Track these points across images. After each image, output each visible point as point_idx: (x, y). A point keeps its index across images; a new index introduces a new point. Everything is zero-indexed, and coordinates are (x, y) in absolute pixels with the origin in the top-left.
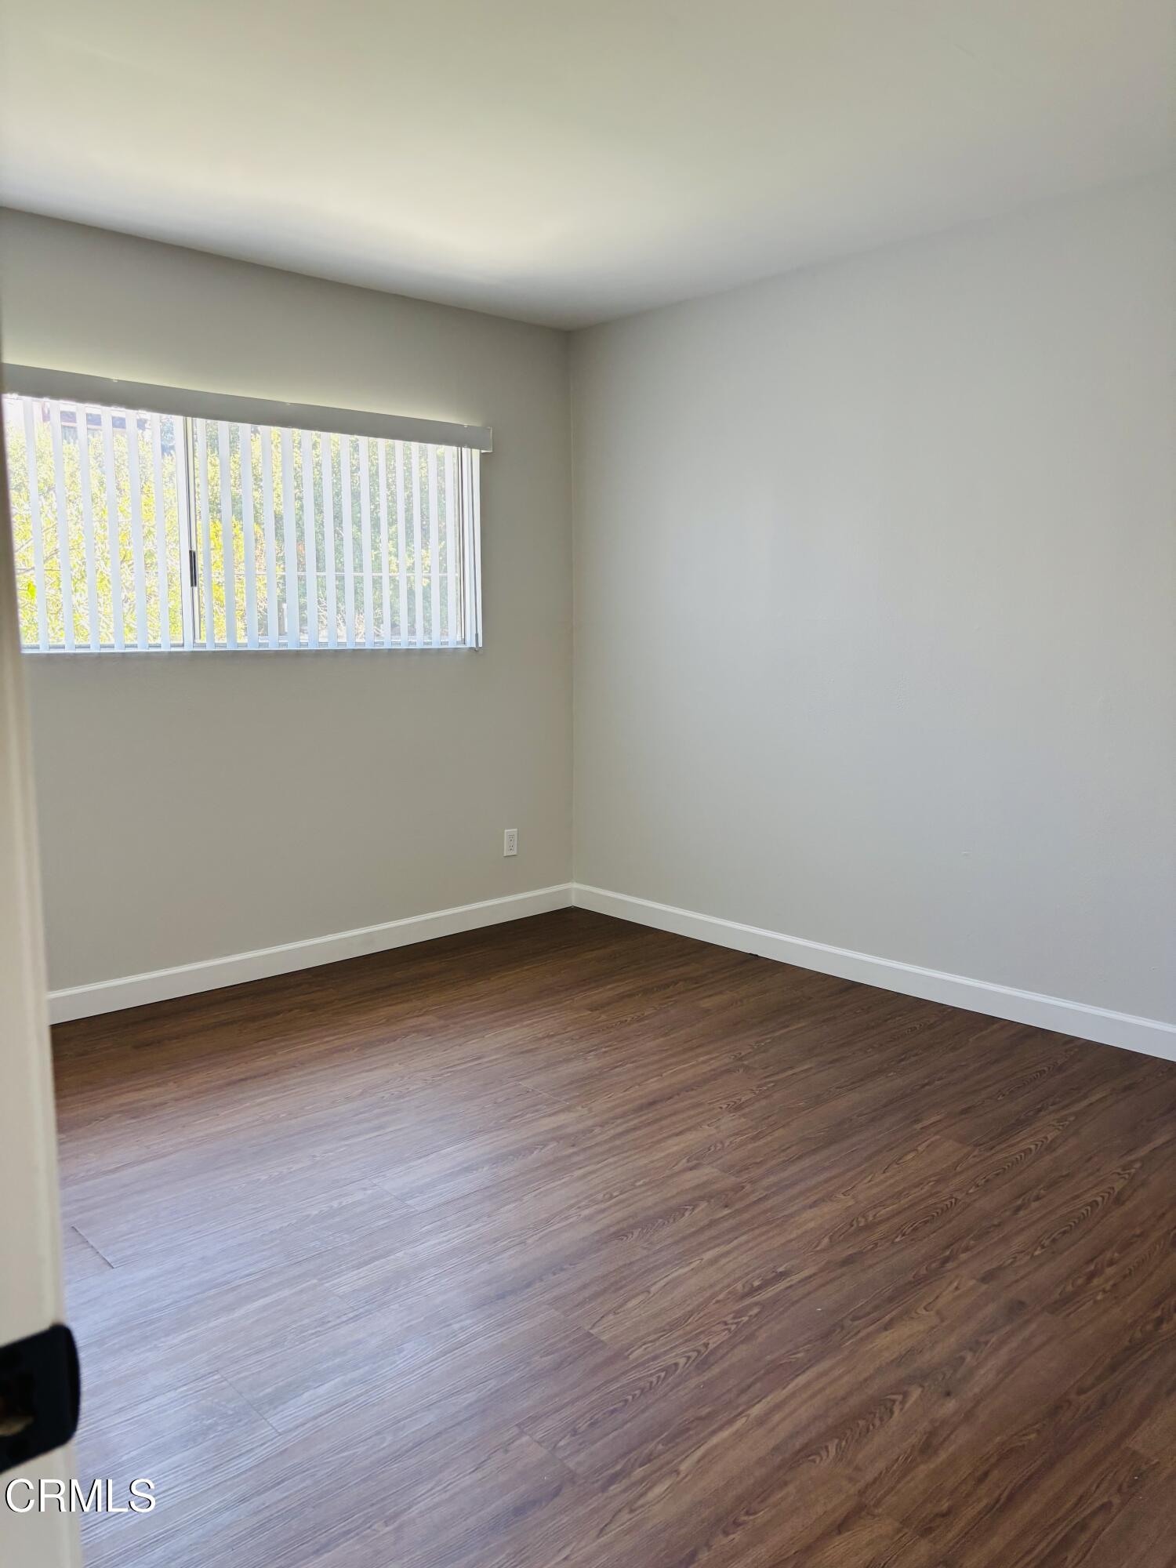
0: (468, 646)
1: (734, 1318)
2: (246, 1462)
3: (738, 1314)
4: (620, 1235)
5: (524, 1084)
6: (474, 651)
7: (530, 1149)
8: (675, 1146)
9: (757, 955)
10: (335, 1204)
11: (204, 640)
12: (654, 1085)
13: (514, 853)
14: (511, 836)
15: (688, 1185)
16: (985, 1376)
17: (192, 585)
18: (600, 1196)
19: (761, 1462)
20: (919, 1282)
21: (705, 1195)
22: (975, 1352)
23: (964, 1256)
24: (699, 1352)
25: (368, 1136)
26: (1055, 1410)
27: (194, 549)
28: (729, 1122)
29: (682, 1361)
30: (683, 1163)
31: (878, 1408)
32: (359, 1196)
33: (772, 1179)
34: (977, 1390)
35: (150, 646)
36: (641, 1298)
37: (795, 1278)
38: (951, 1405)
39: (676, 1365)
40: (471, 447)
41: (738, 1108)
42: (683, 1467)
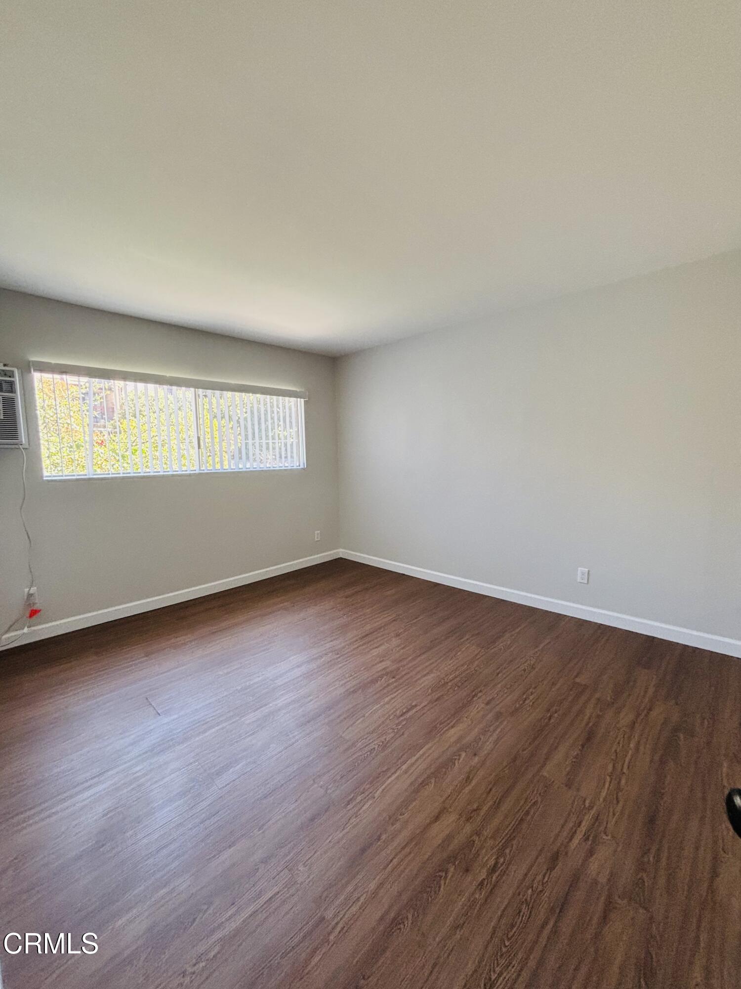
0: (301, 467)
1: (396, 726)
2: (205, 803)
3: (397, 725)
4: (354, 692)
5: (321, 629)
6: (303, 469)
7: (321, 657)
8: (375, 652)
9: (404, 574)
10: (248, 684)
11: (204, 468)
12: (368, 627)
13: (319, 539)
14: (318, 534)
15: (379, 669)
16: (488, 747)
17: (199, 449)
18: (347, 675)
19: (406, 790)
20: (464, 706)
21: (386, 673)
22: (485, 735)
23: (480, 694)
24: (383, 742)
25: (261, 654)
26: (514, 760)
27: (199, 436)
28: (395, 642)
29: (376, 746)
30: (378, 660)
31: (450, 762)
32: (257, 680)
33: (410, 665)
34: (486, 752)
35: (192, 471)
36: (361, 719)
37: (418, 708)
38: (476, 759)
39: (374, 748)
40: (301, 398)
41: (398, 635)
42: (376, 795)
